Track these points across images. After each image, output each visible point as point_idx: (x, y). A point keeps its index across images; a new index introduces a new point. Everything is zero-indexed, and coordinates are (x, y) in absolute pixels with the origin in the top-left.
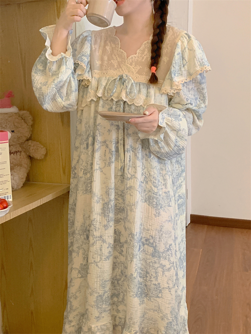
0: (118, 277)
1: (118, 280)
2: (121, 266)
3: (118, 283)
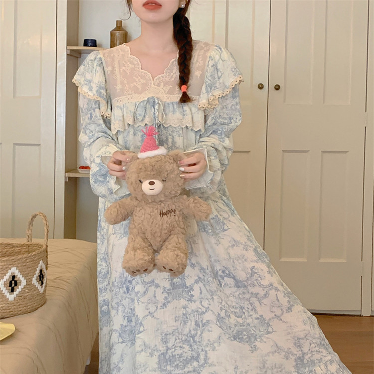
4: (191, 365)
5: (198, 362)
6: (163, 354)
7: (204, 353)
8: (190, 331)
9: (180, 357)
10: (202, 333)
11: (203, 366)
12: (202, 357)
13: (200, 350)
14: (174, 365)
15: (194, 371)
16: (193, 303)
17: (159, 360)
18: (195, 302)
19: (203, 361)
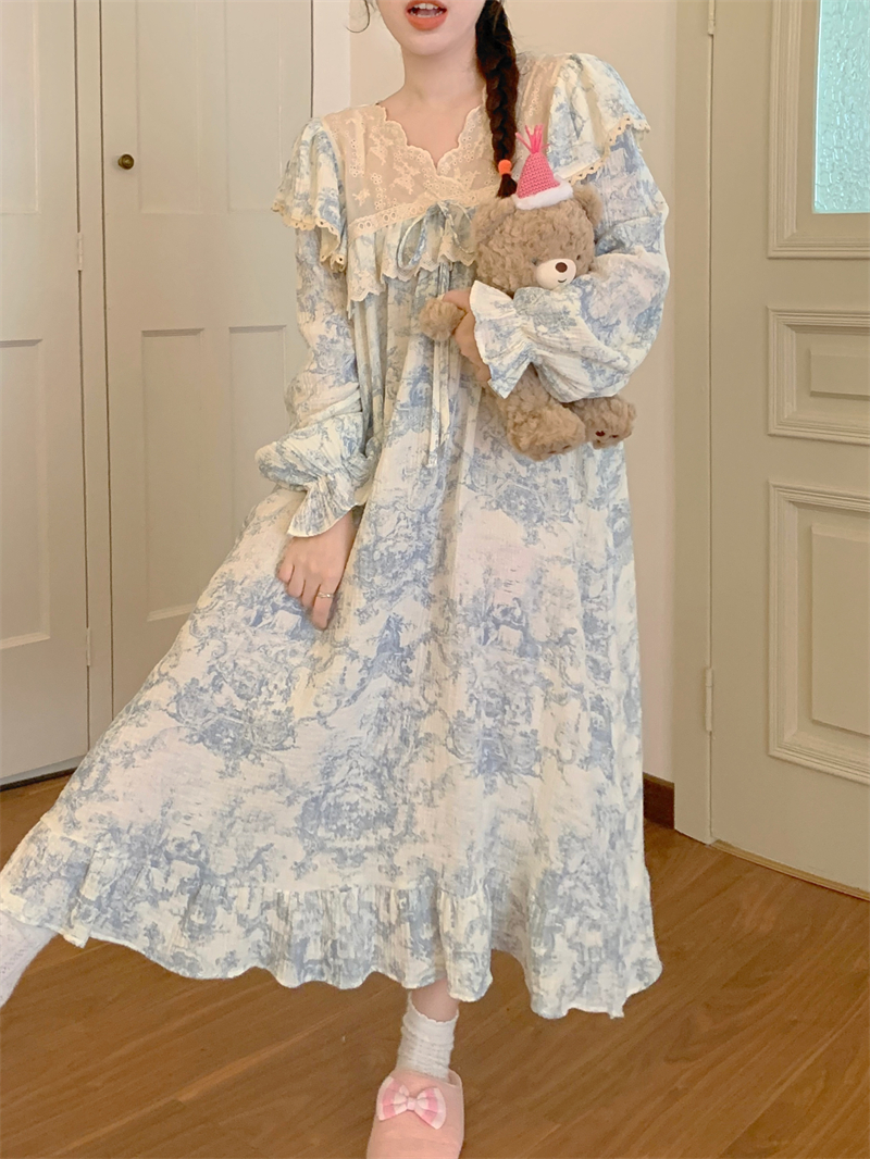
0: (392, 756)
1: (390, 766)
2: (402, 719)
3: (391, 778)
4: (375, 833)
5: (392, 827)
6: (315, 800)
7: (406, 808)
8: (386, 751)
9: (351, 810)
10: (411, 761)
11: (400, 839)
12: (402, 818)
13: (400, 801)
14: (334, 827)
15: (380, 848)
16: (407, 687)
17: (303, 814)
18: (411, 686)
19: (403, 829)
